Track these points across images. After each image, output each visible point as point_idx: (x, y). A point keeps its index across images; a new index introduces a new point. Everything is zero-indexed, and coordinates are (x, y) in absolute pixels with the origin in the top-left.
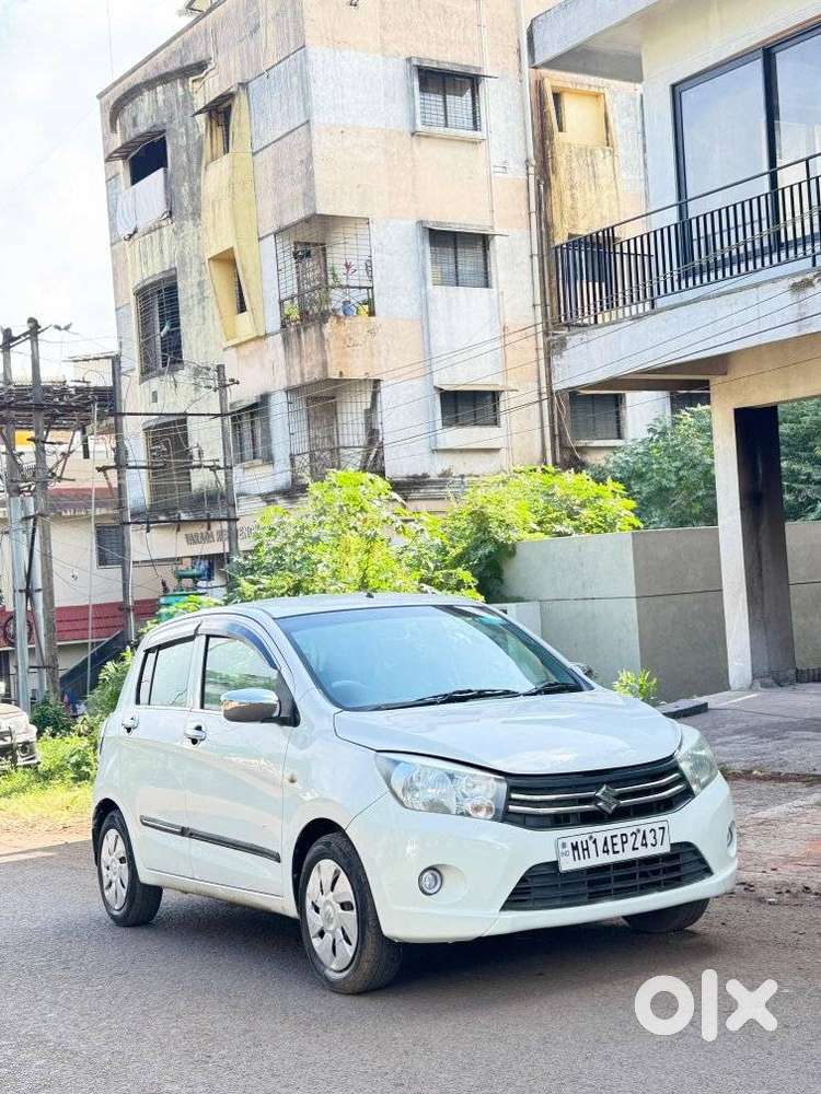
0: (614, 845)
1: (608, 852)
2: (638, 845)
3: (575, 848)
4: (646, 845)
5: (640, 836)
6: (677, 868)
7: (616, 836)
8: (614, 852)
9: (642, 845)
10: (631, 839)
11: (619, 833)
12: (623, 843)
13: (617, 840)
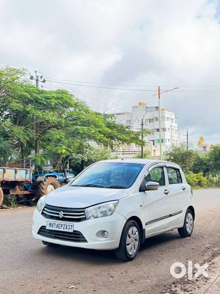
0: (59, 226)
1: (57, 227)
2: (65, 228)
3: (50, 224)
4: (67, 228)
5: (66, 226)
6: (79, 237)
7: (60, 224)
8: (59, 228)
9: (66, 228)
10: (63, 226)
11: (61, 223)
12: (61, 226)
13: (60, 225)
